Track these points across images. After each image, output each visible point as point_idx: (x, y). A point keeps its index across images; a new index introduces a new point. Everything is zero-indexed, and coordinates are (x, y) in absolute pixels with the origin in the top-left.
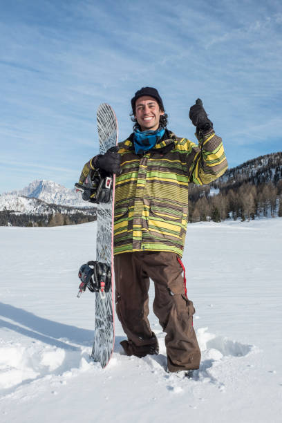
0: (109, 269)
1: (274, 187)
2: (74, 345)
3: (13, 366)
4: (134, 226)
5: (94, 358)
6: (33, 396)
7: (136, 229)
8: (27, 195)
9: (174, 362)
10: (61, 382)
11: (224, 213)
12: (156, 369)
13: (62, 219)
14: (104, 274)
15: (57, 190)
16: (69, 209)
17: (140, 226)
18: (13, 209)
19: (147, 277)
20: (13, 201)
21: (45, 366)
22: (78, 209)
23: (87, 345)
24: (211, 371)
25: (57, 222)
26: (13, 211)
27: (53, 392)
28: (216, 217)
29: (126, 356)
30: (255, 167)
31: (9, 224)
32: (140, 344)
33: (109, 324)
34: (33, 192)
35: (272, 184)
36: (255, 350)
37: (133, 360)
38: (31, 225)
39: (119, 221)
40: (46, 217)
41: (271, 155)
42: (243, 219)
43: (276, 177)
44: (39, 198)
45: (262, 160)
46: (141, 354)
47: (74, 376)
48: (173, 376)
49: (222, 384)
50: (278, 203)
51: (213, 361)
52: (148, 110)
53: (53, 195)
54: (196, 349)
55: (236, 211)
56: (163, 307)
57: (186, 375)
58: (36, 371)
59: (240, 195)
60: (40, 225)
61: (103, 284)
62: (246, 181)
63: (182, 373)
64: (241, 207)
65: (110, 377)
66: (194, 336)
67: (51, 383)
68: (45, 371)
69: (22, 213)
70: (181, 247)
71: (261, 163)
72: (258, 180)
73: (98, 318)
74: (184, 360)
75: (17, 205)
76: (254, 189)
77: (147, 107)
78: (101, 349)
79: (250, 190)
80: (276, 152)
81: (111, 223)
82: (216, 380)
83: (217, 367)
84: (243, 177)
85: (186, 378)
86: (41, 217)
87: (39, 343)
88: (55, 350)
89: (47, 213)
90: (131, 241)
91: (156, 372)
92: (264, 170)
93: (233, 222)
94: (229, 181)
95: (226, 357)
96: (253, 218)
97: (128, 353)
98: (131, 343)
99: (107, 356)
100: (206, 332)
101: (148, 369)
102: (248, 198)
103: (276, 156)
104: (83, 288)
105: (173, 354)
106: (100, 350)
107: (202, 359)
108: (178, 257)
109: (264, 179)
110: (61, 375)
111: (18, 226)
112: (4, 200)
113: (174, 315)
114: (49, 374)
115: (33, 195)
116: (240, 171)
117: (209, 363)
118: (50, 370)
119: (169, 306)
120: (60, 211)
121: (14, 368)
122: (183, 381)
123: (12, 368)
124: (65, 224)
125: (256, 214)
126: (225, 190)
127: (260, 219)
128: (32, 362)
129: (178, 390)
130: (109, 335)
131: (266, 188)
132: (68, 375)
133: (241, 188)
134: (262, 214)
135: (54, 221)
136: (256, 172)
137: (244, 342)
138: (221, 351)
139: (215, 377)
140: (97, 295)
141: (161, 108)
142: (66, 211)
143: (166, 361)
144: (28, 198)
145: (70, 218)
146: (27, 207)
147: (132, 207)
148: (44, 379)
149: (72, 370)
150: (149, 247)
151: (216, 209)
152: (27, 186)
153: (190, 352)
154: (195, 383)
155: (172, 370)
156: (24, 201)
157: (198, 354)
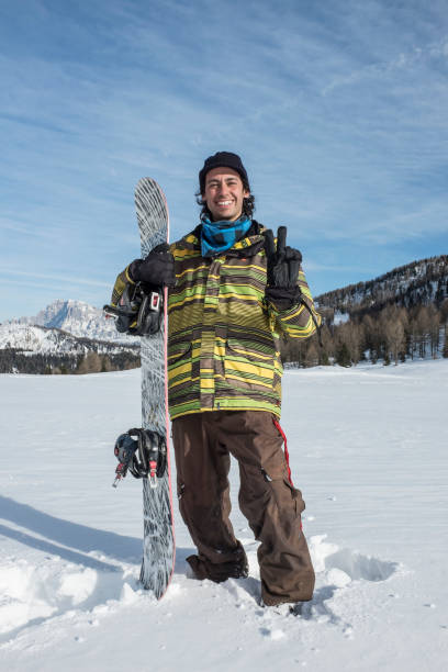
0: (162, 440)
1: (435, 310)
2: (113, 562)
3: (14, 596)
4: (202, 371)
5: (144, 583)
6: (45, 646)
7: (206, 376)
8: (42, 324)
9: (272, 588)
10: (91, 622)
11: (357, 351)
12: (243, 601)
13: (98, 361)
14: (155, 449)
15: (91, 316)
16: (111, 346)
17: (211, 371)
18: (22, 346)
19: (226, 453)
20: (21, 335)
21: (65, 596)
22: (125, 346)
23: (134, 563)
24: (329, 604)
25: (91, 367)
26: (21, 350)
27: (77, 639)
28: (344, 359)
29: (196, 581)
30: (406, 279)
31: (14, 369)
32: (217, 561)
33: (166, 529)
34: (53, 319)
35: (433, 305)
36: (402, 571)
37: (206, 586)
38: (49, 372)
39: (178, 364)
40: (73, 359)
41: (431, 260)
42: (387, 363)
43: (439, 294)
44: (63, 329)
45: (416, 269)
46: (219, 578)
47: (112, 612)
48: (269, 612)
49: (348, 625)
50: (441, 335)
51: (335, 588)
52: (226, 190)
53: (85, 324)
54: (307, 569)
55: (377, 349)
56: (253, 501)
57: (292, 610)
58: (53, 606)
59: (381, 324)
60: (64, 372)
61: (153, 464)
62: (392, 301)
63: (284, 607)
64: (384, 343)
65: (170, 615)
66: (304, 547)
67: (76, 623)
68: (66, 604)
69: (35, 352)
70: (278, 402)
71: (415, 274)
72: (411, 300)
73: (148, 518)
74: (288, 586)
75: (28, 340)
76: (404, 314)
77: (224, 184)
78: (155, 569)
79: (398, 316)
80: (439, 255)
81: (163, 367)
82: (339, 618)
83: (341, 598)
84: (386, 294)
85: (291, 616)
86: (65, 359)
87: (56, 559)
88: (82, 571)
89: (75, 352)
90: (197, 395)
91: (243, 606)
92: (421, 284)
93: (371, 366)
94: (364, 302)
95: (355, 582)
96: (403, 360)
97: (199, 575)
98: (203, 559)
99: (164, 580)
100: (323, 541)
101: (229, 602)
102: (395, 328)
103: (438, 261)
104: (121, 472)
105: (271, 575)
106: (153, 571)
107: (318, 585)
108: (275, 419)
109: (420, 298)
110: (91, 611)
111: (29, 373)
112: (7, 332)
113: (273, 513)
114: (72, 608)
115: (53, 324)
116: (382, 285)
117: (329, 592)
118: (74, 603)
119: (265, 499)
120: (95, 350)
121: (15, 600)
122: (287, 620)
123: (12, 600)
124: (104, 370)
125: (408, 353)
126: (357, 316)
127: (413, 361)
128: (46, 590)
129: (277, 635)
130: (167, 545)
131: (424, 313)
132: (101, 611)
133: (384, 313)
134: (417, 353)
135: (85, 365)
136: (406, 287)
137: (384, 557)
138: (347, 571)
139: (338, 614)
140: (145, 482)
141: (246, 187)
142: (105, 350)
143: (260, 587)
144: (44, 329)
145: (112, 361)
146: (43, 343)
147: (198, 341)
148: (64, 617)
149: (108, 602)
150: (226, 403)
151: (344, 346)
152: (44, 309)
153: (297, 572)
154: (306, 623)
155: (269, 603)
156: (39, 334)
157: (310, 576)
